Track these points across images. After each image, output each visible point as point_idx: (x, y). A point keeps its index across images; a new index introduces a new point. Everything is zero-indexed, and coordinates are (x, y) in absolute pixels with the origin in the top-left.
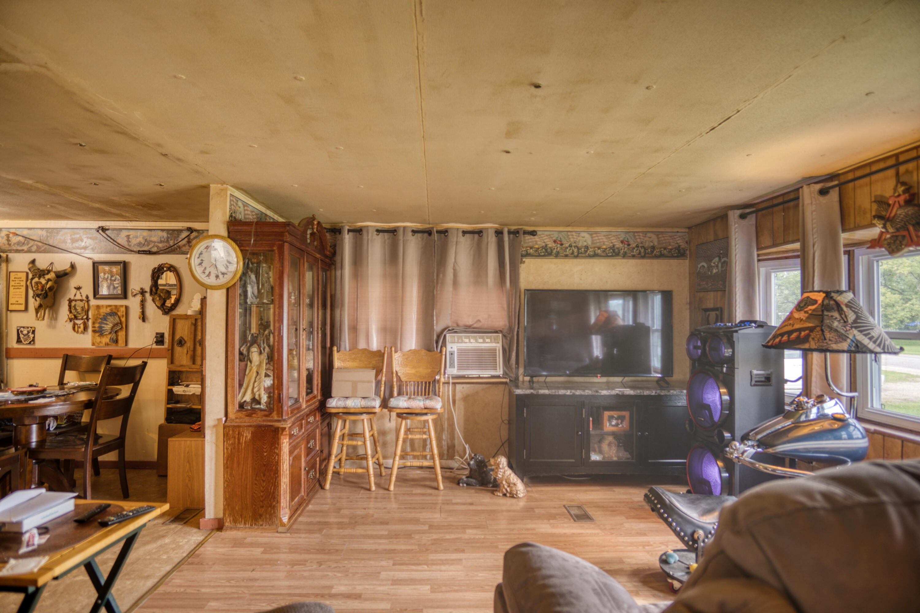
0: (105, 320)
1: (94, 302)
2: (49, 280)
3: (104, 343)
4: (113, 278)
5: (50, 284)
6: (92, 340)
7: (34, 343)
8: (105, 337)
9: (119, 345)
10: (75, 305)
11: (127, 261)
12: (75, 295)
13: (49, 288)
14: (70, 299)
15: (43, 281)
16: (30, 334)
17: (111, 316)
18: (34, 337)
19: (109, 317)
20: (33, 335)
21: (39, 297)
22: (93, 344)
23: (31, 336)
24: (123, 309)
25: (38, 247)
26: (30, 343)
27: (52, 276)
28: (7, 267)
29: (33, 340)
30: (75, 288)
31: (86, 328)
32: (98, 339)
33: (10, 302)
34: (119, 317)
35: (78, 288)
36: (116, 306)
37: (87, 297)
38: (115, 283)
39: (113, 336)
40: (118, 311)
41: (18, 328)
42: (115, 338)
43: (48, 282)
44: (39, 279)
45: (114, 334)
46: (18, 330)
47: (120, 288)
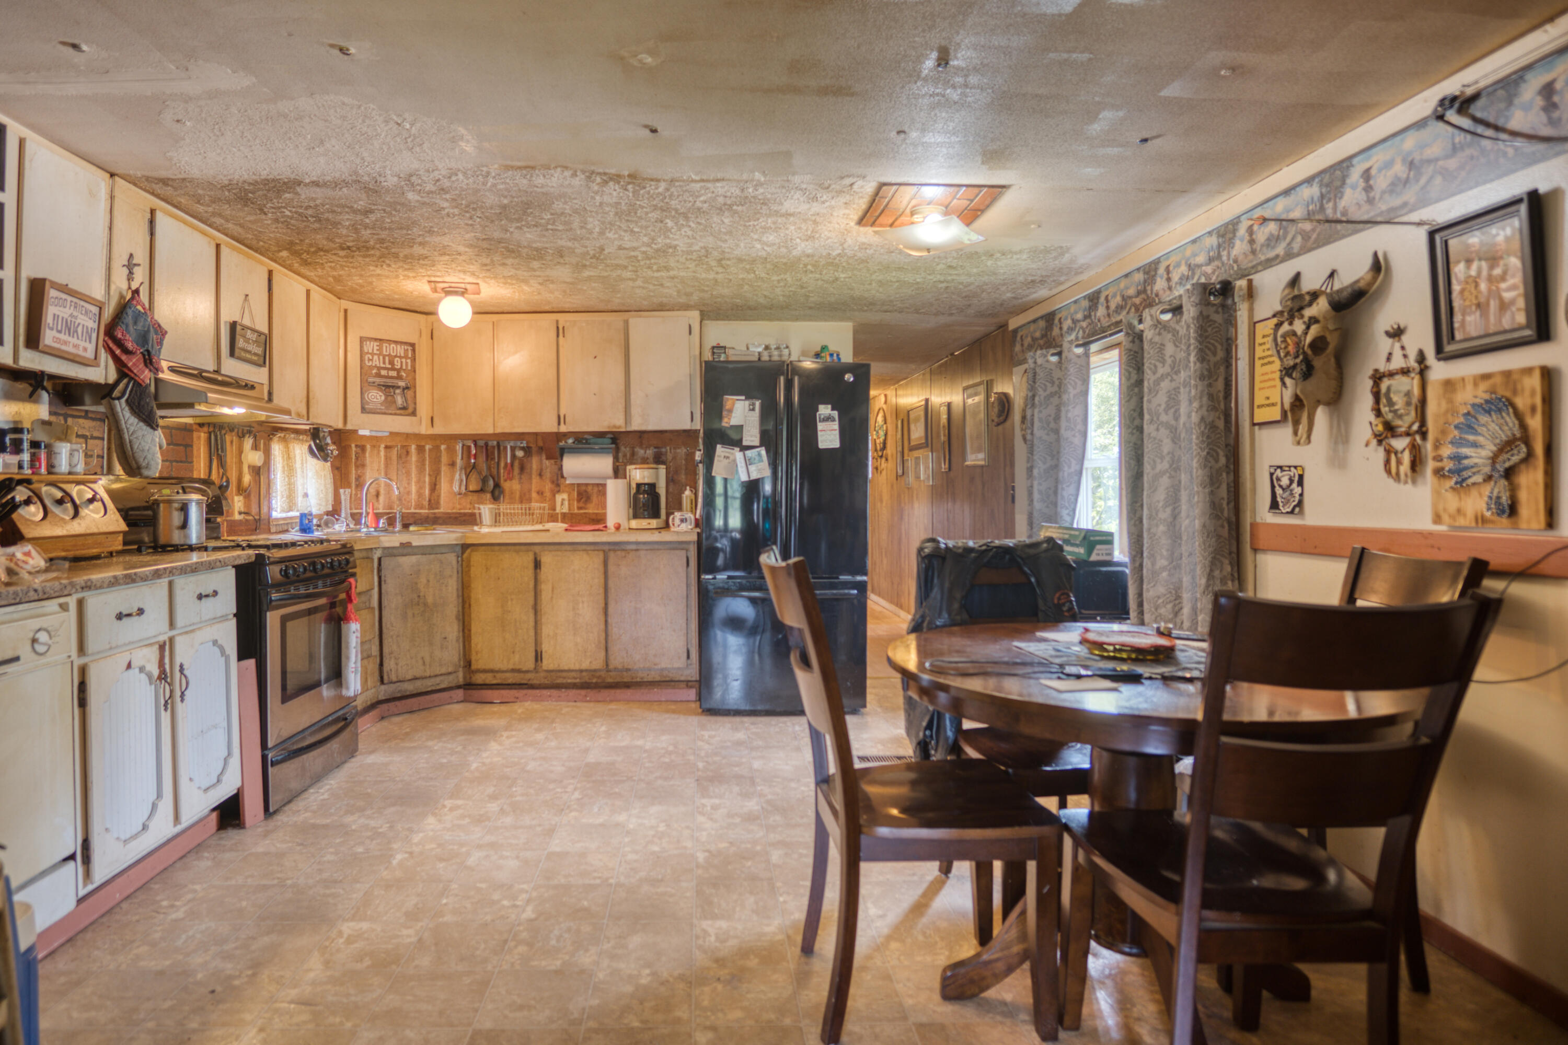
0: (1470, 428)
1: (1439, 371)
2: (1313, 320)
3: (1470, 513)
4: (1497, 271)
5: (1314, 330)
6: (1435, 505)
7: (1301, 512)
8: (1474, 492)
9: (1523, 525)
10: (1389, 389)
11: (1543, 188)
12: (1389, 359)
13: (1312, 345)
14: (1376, 371)
15: (1299, 326)
16: (1295, 485)
17: (1489, 412)
18: (1301, 495)
19: (1484, 419)
20: (1300, 488)
21: (1290, 376)
22: (1437, 519)
23: (1298, 490)
24: (1534, 382)
25: (1306, 236)
26: (1292, 512)
27: (1321, 307)
28: (1251, 310)
29: (1300, 504)
30: (1388, 334)
31: (1416, 464)
32: (1452, 501)
33: (1257, 403)
34: (1518, 415)
35: (1397, 333)
36: (1507, 374)
37: (1421, 358)
38: (1503, 285)
39: (1500, 488)
40: (1515, 392)
41: (1272, 470)
42: (1505, 500)
43: (1308, 328)
44: (1291, 324)
45: (1503, 482)
46: (1272, 475)
47: (1521, 303)
